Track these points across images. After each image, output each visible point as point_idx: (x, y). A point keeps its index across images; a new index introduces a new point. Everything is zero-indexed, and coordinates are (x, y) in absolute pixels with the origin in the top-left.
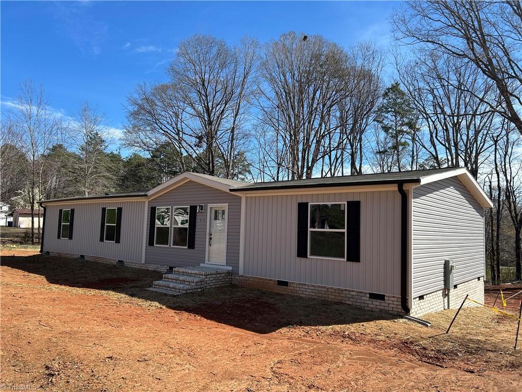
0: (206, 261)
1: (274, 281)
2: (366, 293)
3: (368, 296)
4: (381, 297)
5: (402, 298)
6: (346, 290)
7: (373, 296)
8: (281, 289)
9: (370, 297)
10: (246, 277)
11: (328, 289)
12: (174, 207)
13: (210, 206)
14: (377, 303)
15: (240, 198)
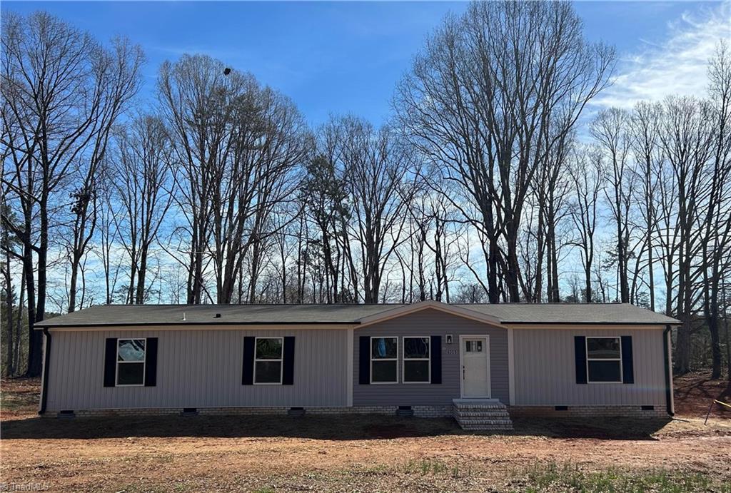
0: (462, 396)
1: (552, 407)
2: (639, 407)
3: (641, 408)
4: (651, 408)
5: (667, 406)
6: (623, 406)
7: (645, 408)
8: (561, 414)
9: (643, 409)
10: (518, 407)
11: (607, 407)
12: (404, 337)
13: (461, 337)
14: (648, 412)
15: (507, 330)
